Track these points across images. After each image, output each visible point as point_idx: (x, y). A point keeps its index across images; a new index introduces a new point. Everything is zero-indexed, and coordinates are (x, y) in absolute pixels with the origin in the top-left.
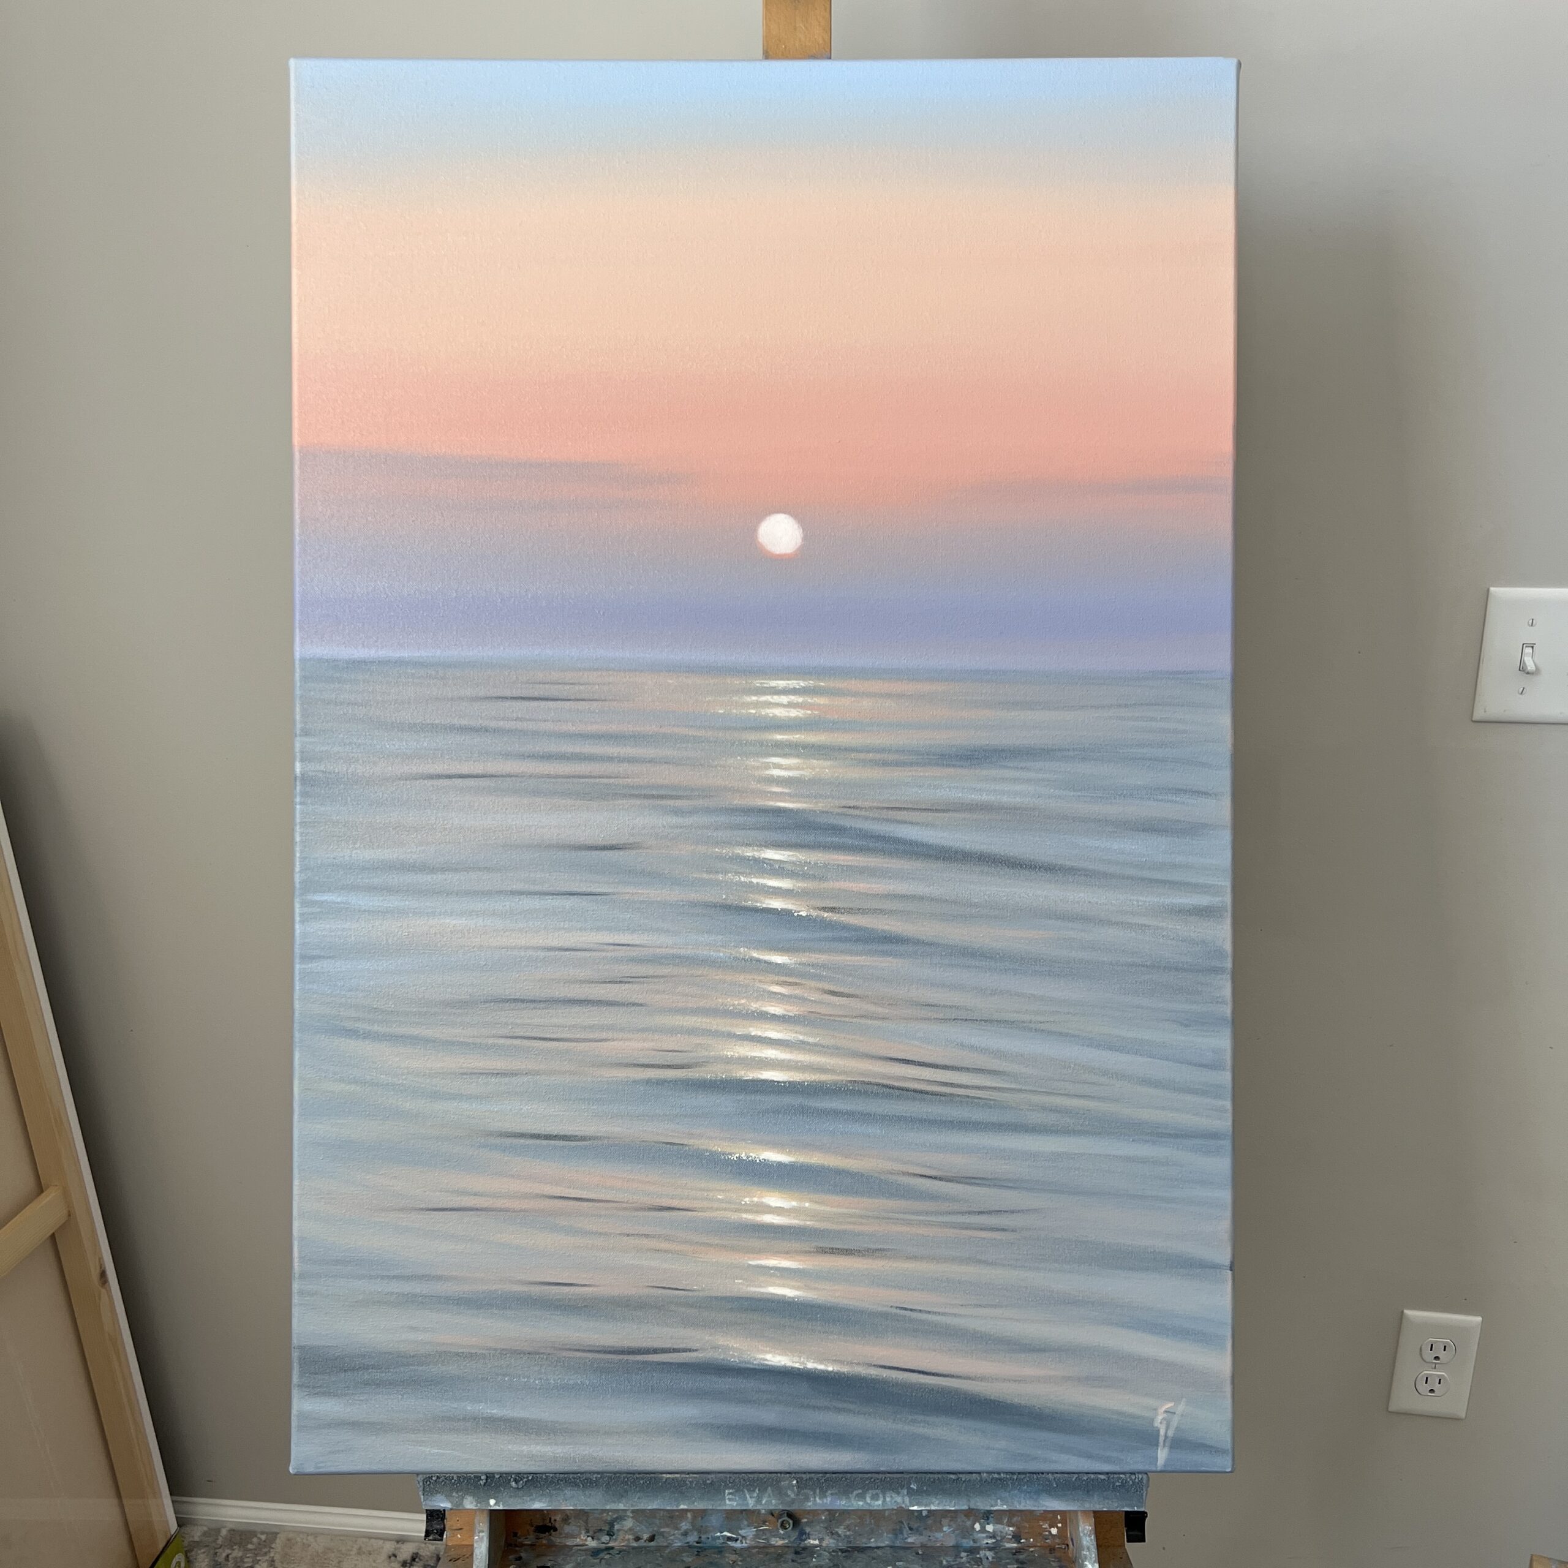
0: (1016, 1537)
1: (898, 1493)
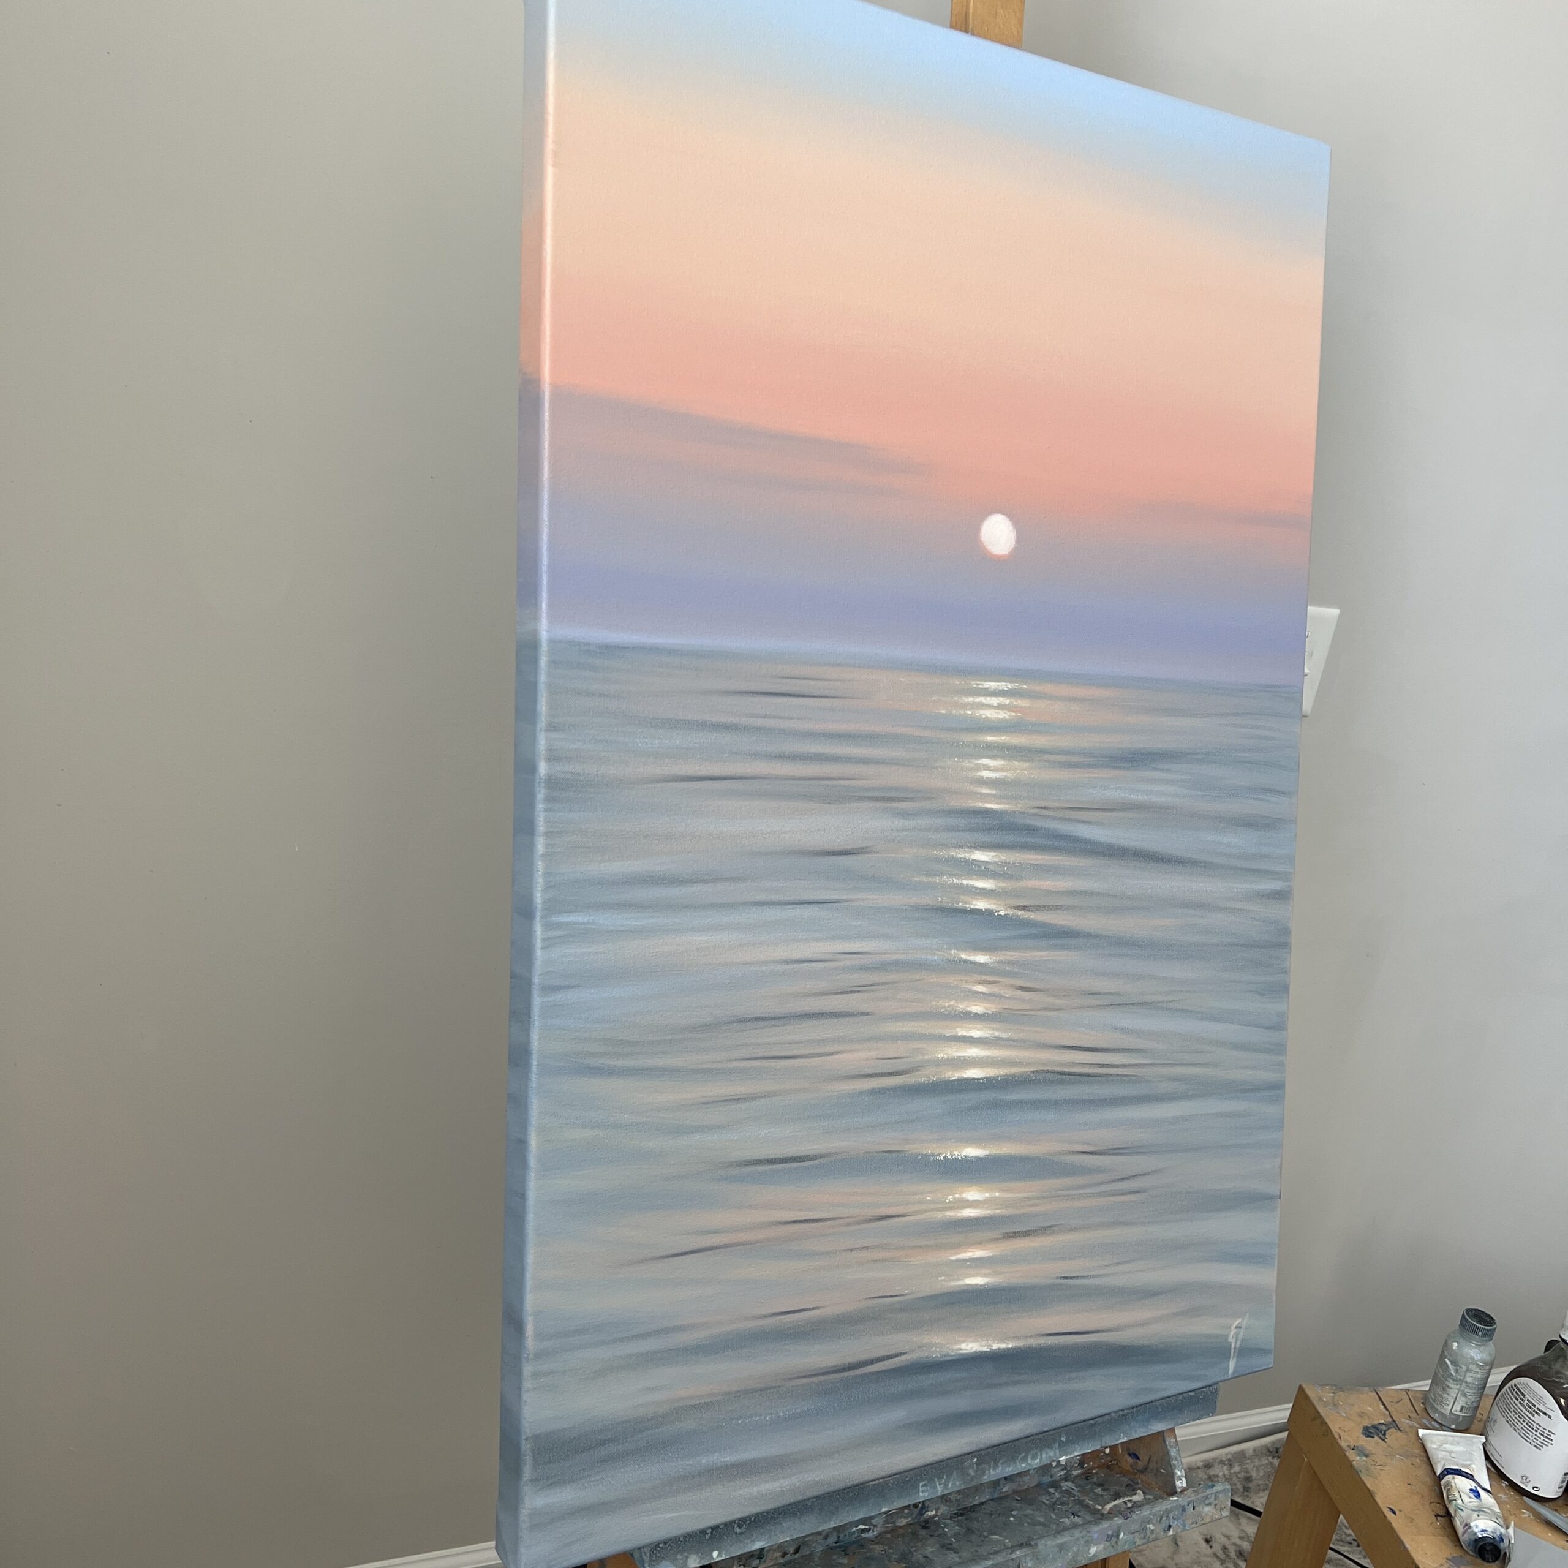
0: (1080, 1466)
1: (1052, 1448)
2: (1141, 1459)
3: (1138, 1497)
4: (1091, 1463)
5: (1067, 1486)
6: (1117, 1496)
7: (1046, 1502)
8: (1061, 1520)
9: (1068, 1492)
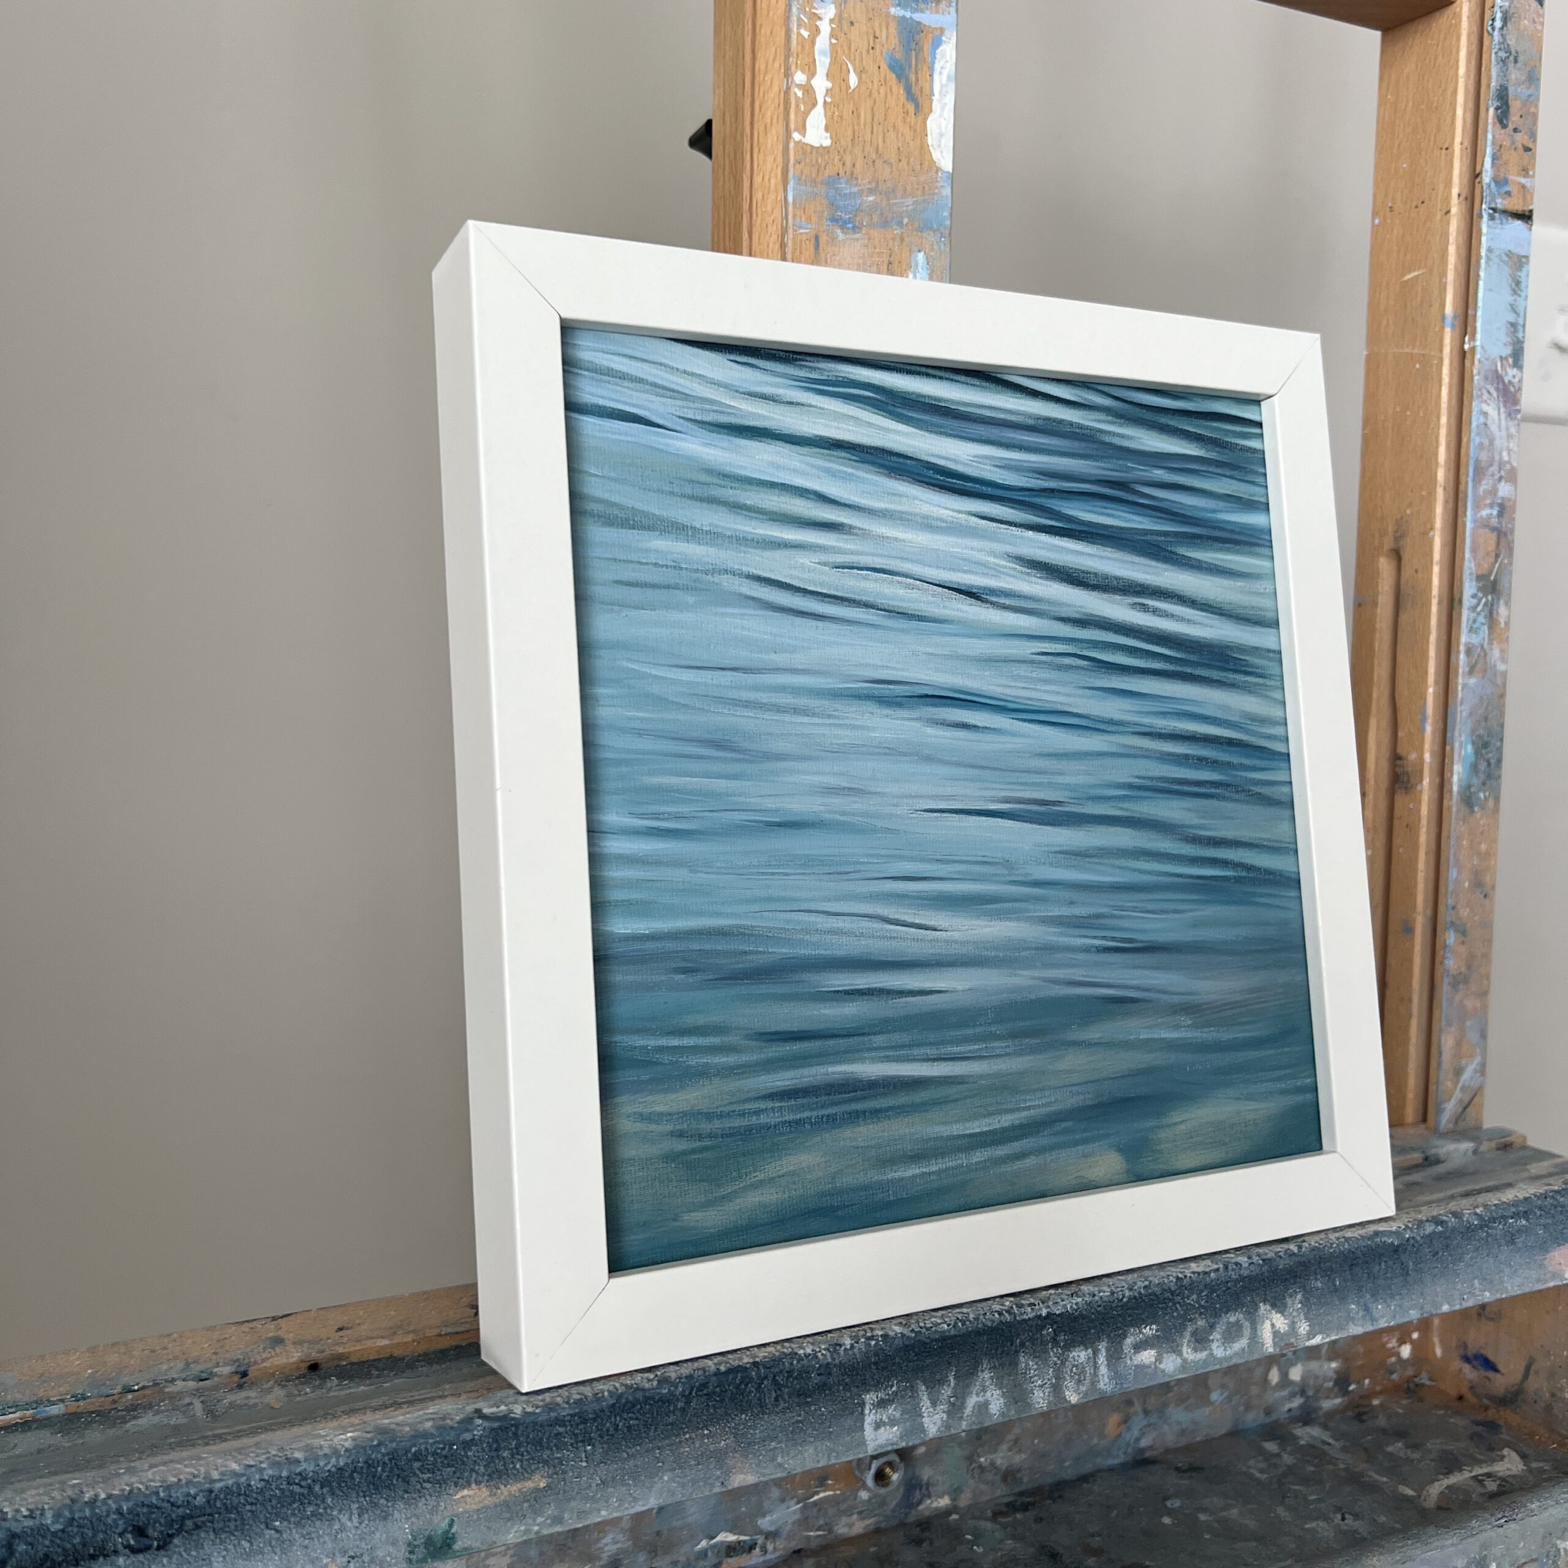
0: (1342, 1381)
1: (1283, 1308)
2: (1500, 1367)
3: (1510, 1464)
4: (1367, 1381)
5: (1312, 1437)
6: (1450, 1464)
7: (1258, 1475)
8: (1307, 1526)
9: (1314, 1452)
